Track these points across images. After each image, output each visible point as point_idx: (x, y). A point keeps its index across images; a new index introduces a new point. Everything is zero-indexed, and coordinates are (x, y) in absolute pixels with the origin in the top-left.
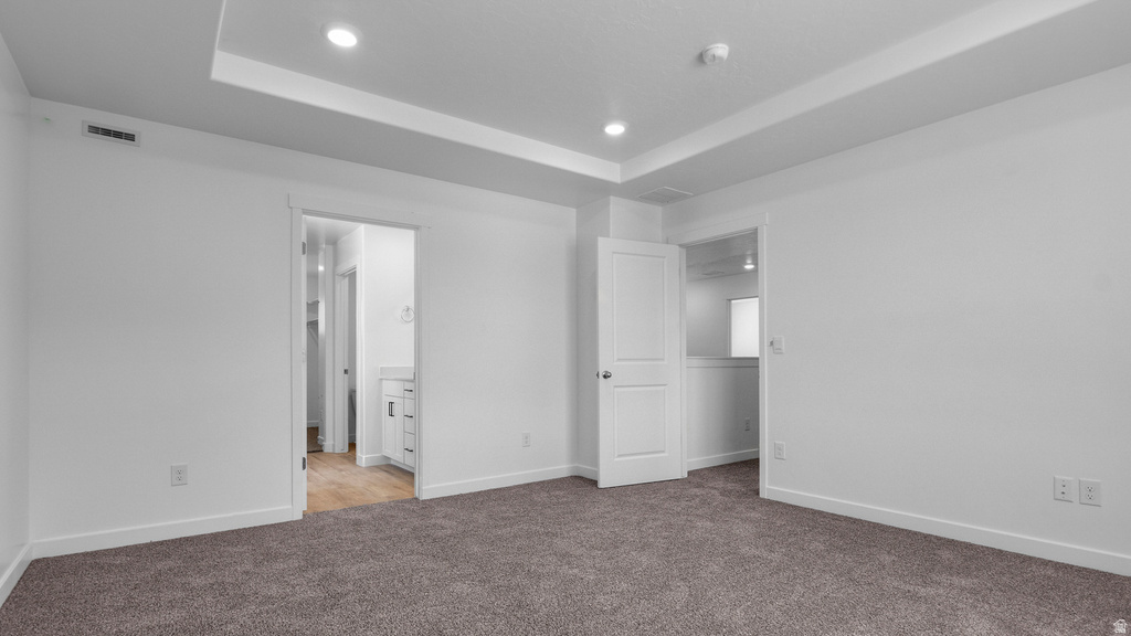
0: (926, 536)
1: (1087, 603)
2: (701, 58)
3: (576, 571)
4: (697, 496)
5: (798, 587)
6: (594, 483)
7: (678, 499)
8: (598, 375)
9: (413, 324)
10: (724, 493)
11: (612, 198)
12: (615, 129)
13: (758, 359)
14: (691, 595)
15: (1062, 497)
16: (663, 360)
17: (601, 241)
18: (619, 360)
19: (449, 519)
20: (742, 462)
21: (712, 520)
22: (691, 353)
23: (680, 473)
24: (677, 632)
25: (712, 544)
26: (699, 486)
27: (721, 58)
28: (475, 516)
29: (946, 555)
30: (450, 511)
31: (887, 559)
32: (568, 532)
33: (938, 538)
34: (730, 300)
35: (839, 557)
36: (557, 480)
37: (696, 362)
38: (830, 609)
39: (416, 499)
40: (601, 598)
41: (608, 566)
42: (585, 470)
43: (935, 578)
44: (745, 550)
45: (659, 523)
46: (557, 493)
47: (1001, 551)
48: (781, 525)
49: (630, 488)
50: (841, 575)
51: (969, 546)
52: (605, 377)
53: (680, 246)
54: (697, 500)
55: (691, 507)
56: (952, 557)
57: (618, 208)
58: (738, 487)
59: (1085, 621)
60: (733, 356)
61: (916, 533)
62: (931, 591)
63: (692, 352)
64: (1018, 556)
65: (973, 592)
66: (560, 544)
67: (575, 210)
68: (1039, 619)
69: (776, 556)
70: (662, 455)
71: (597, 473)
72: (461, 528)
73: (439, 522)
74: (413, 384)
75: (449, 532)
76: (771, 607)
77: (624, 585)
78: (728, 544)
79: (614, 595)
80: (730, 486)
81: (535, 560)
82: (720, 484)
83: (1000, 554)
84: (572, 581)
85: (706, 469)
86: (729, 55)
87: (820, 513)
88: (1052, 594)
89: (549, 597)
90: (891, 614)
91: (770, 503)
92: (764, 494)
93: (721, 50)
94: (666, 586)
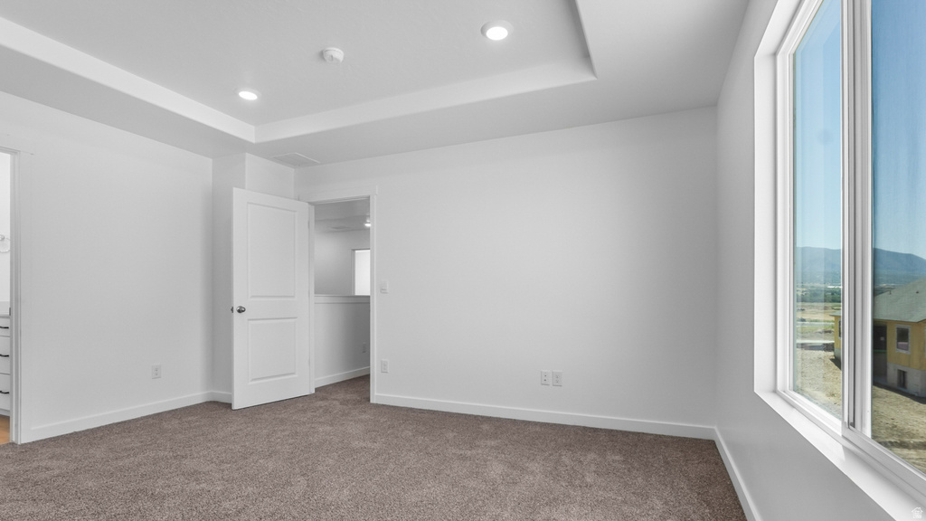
0: (476, 417)
1: (552, 444)
2: (322, 55)
3: (203, 485)
4: (321, 407)
5: (392, 466)
6: (229, 406)
7: (304, 411)
8: (232, 310)
9: (8, 255)
10: (344, 402)
11: (247, 155)
12: (248, 96)
13: (369, 297)
14: (308, 486)
15: (544, 383)
16: (293, 297)
17: (237, 193)
18: (253, 297)
19: (58, 459)
20: (360, 377)
21: (332, 425)
22: (317, 292)
23: (309, 390)
24: (294, 518)
25: (330, 443)
26: (324, 399)
27: (338, 60)
28: (91, 451)
29: (485, 427)
30: (58, 451)
31: (450, 435)
32: (198, 453)
33: (482, 417)
34: (354, 250)
35: (421, 438)
36: (191, 407)
37: (322, 299)
38: (411, 477)
39: (13, 444)
40: (226, 504)
41: (236, 475)
42: (220, 395)
43: (477, 443)
44: (356, 444)
45: (287, 433)
46: (190, 419)
47: (515, 420)
48: (384, 422)
49: (263, 407)
50: (420, 451)
51: (499, 419)
52: (239, 311)
53: (310, 203)
54: (321, 411)
55: (316, 416)
56: (488, 428)
57: (252, 164)
58: (355, 397)
59: (550, 455)
60: (357, 294)
61: (470, 415)
62: (474, 452)
63: (319, 290)
64: (523, 422)
65: (497, 448)
66: (189, 464)
67: (211, 160)
68: (528, 458)
69: (377, 445)
70: (294, 376)
71: (231, 397)
72: (72, 466)
73: (43, 464)
74: (8, 320)
75: (57, 472)
76: (370, 483)
77: (250, 489)
78: (342, 442)
79: (239, 499)
80: (348, 396)
81: (161, 482)
82: (341, 396)
83: (514, 422)
84: (198, 495)
85: (331, 385)
86: (344, 58)
87: (412, 409)
88: (537, 441)
89: (173, 514)
90: (448, 472)
91: (377, 406)
92: (373, 400)
93: (338, 53)
94: (288, 483)
